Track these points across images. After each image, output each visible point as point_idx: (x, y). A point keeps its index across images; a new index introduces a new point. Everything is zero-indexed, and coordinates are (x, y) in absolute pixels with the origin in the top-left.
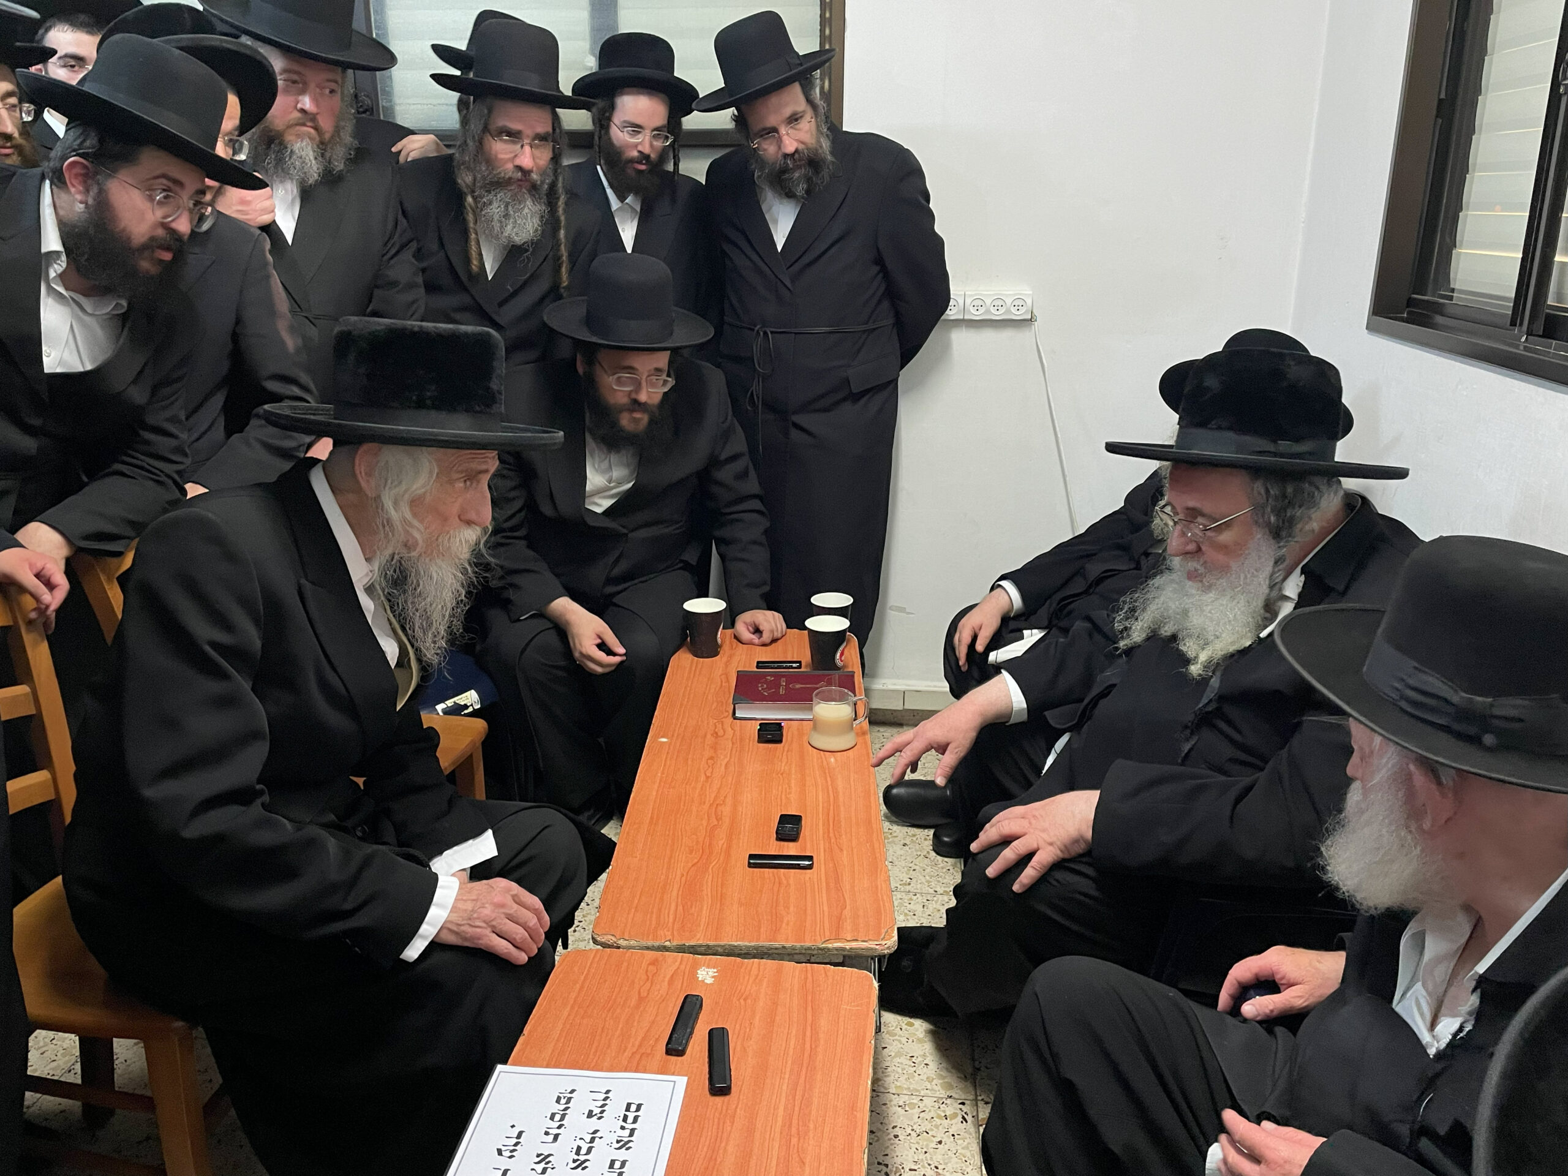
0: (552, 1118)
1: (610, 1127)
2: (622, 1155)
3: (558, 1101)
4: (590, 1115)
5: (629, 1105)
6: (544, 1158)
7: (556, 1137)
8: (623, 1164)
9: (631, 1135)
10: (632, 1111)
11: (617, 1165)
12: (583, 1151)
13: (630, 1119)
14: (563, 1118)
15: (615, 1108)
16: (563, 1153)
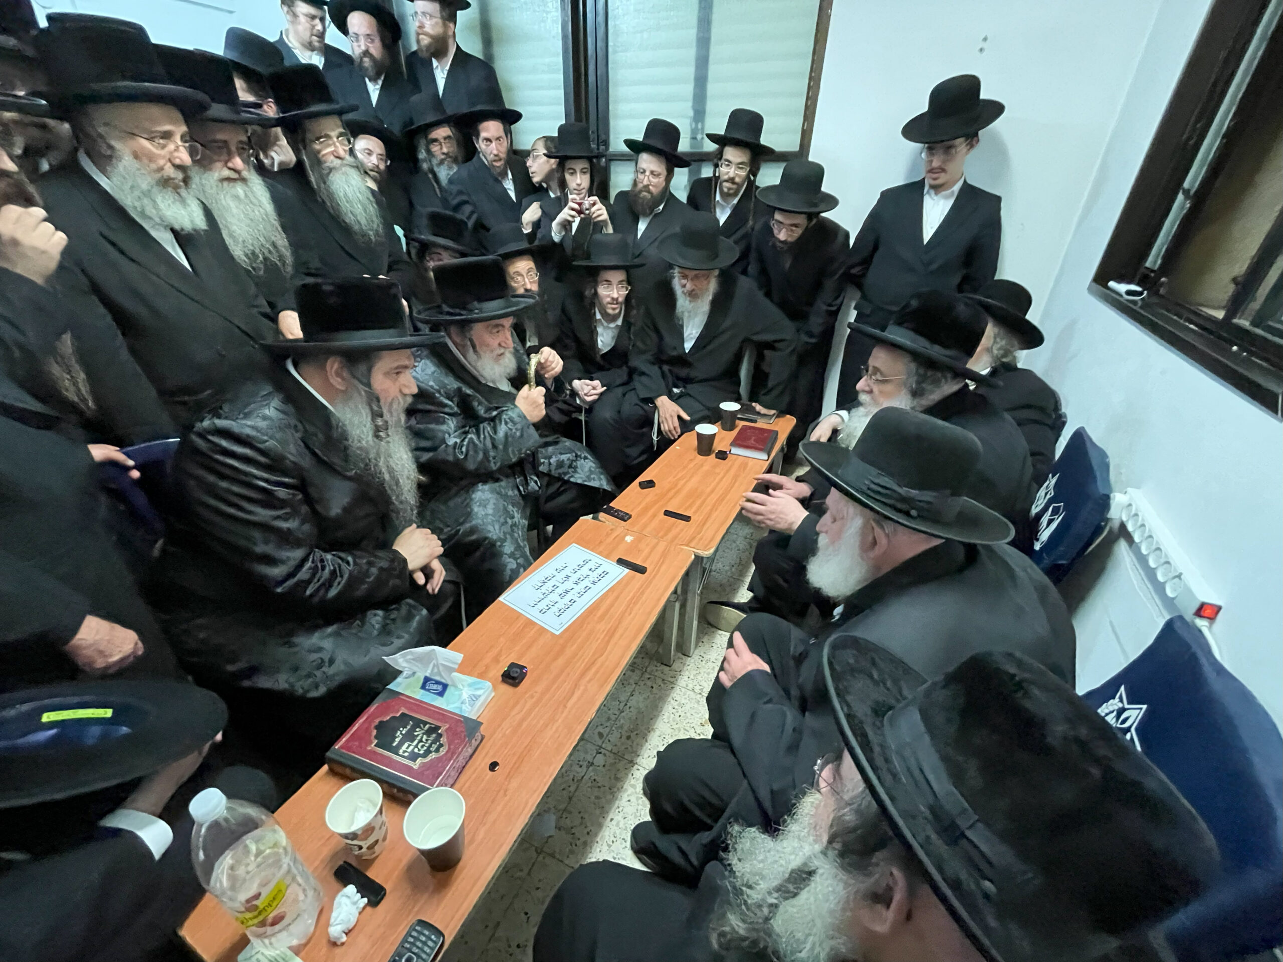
0: (579, 565)
2: (591, 585)
3: (584, 561)
4: (590, 569)
5: (604, 572)
6: (568, 577)
7: (576, 572)
8: (590, 588)
9: (598, 581)
11: (588, 588)
12: (581, 579)
13: (602, 575)
14: (582, 567)
15: (600, 571)
16: (574, 578)
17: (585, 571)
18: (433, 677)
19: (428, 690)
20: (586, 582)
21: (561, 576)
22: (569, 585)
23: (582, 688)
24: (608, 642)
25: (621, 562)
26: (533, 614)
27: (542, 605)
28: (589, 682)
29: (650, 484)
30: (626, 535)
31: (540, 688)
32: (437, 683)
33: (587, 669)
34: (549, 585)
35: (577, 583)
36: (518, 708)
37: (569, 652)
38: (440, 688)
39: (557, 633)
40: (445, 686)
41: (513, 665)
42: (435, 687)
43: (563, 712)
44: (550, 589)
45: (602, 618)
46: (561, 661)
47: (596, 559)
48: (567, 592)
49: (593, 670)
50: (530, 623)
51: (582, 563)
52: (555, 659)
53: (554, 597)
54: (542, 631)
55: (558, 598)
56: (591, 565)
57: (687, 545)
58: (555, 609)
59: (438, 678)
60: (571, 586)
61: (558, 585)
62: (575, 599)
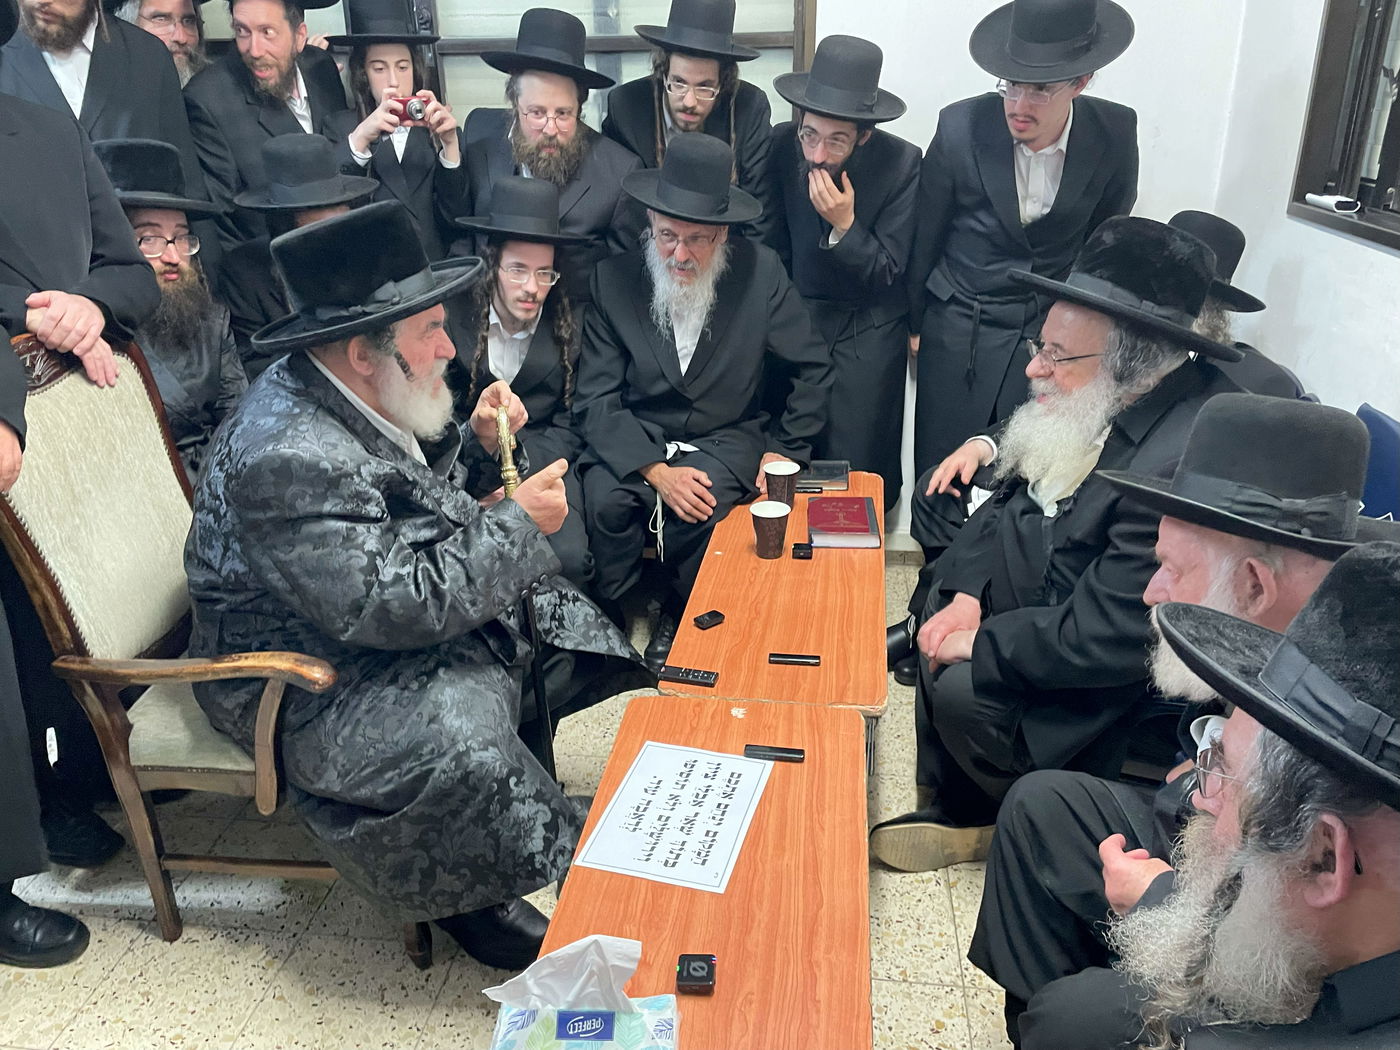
0: (681, 774)
1: (719, 784)
2: (726, 801)
3: (686, 765)
4: (706, 776)
5: (732, 774)
6: (675, 797)
7: (683, 786)
8: (726, 806)
9: (734, 790)
10: (734, 778)
11: (722, 806)
12: (701, 796)
13: (733, 781)
14: (688, 775)
15: (724, 774)
16: (687, 795)
17: (697, 782)
18: (576, 1009)
19: (576, 1036)
20: (713, 799)
21: (661, 798)
22: (686, 809)
23: (824, 965)
24: (817, 882)
25: (752, 751)
26: (655, 872)
27: (662, 852)
28: (828, 950)
29: (713, 619)
30: (729, 707)
31: (752, 984)
32: (589, 1016)
33: (811, 933)
34: (650, 820)
35: (699, 804)
36: (736, 1026)
37: (762, 916)
38: (597, 1024)
39: (721, 890)
40: (608, 1019)
41: (685, 959)
42: (587, 1025)
43: (818, 1012)
44: (658, 825)
45: (780, 848)
46: (758, 935)
47: (705, 759)
48: (690, 822)
49: (823, 931)
50: (659, 889)
51: (684, 770)
52: (746, 930)
53: (673, 835)
54: (691, 895)
55: (682, 837)
56: (701, 768)
57: (841, 702)
58: (687, 856)
59: (586, 1008)
60: (691, 811)
61: (667, 814)
62: (714, 829)
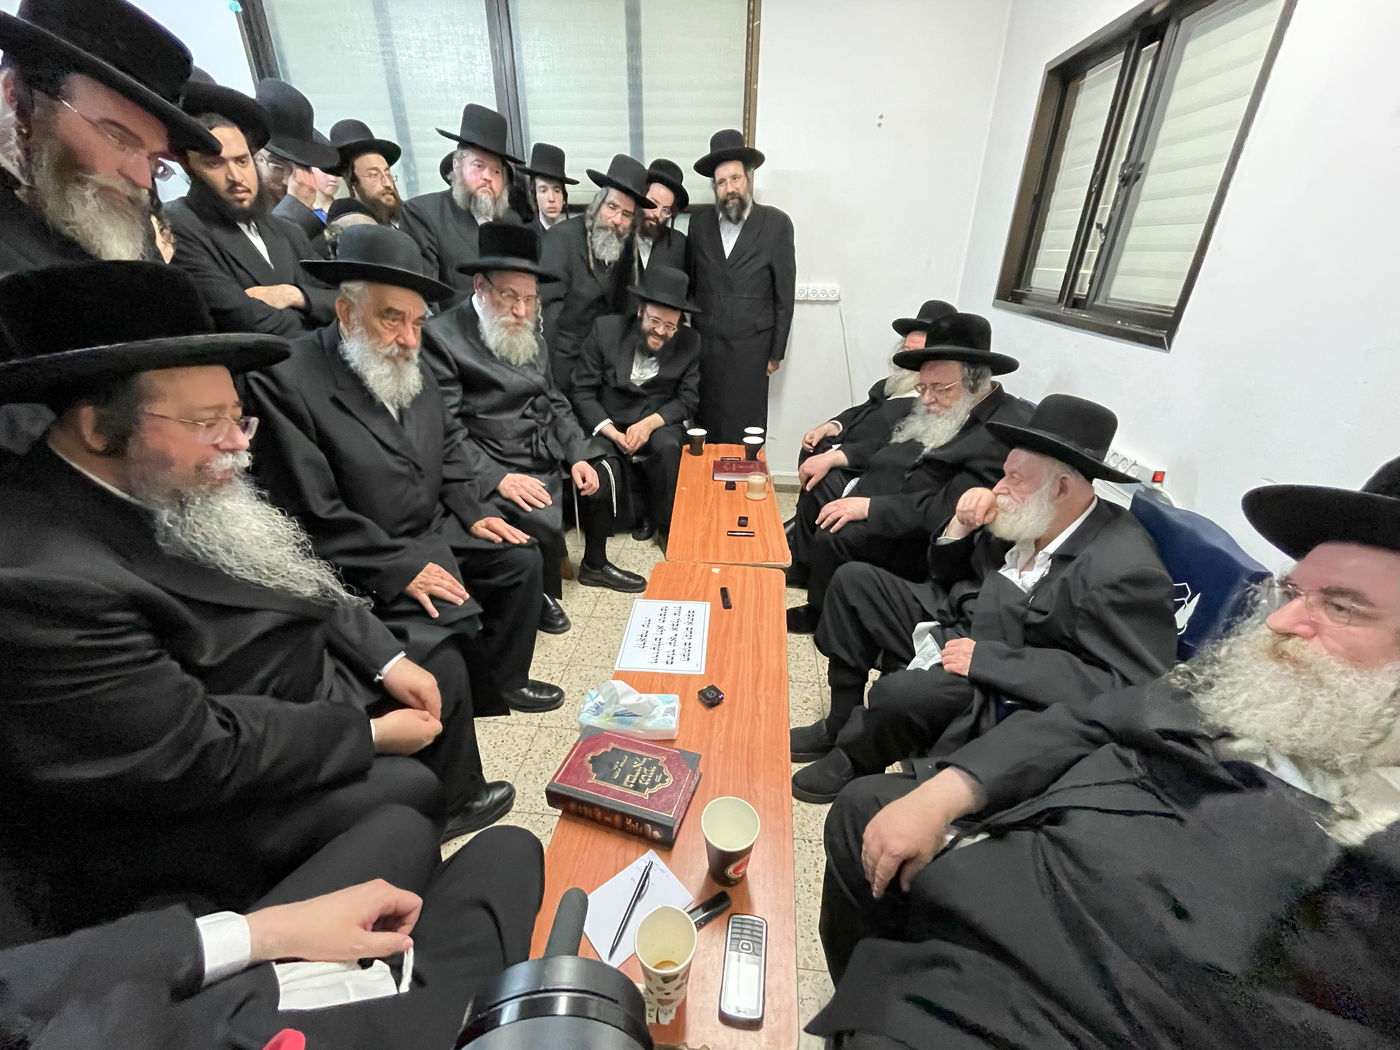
0: (661, 615)
1: (683, 618)
2: (691, 626)
3: (662, 610)
4: (675, 614)
6: (661, 628)
7: (664, 621)
8: (691, 629)
9: (692, 620)
10: (691, 613)
12: (675, 625)
14: (665, 615)
15: (684, 612)
17: (671, 617)
20: (682, 627)
21: (653, 630)
22: (668, 633)
23: (763, 698)
26: (661, 669)
27: (663, 657)
28: (766, 689)
34: (650, 641)
35: (674, 629)
39: (701, 673)
44: (657, 643)
48: (674, 639)
49: (763, 680)
54: (684, 676)
55: (671, 648)
56: (672, 610)
58: (678, 656)
60: (673, 634)
61: (660, 637)
62: (688, 641)
